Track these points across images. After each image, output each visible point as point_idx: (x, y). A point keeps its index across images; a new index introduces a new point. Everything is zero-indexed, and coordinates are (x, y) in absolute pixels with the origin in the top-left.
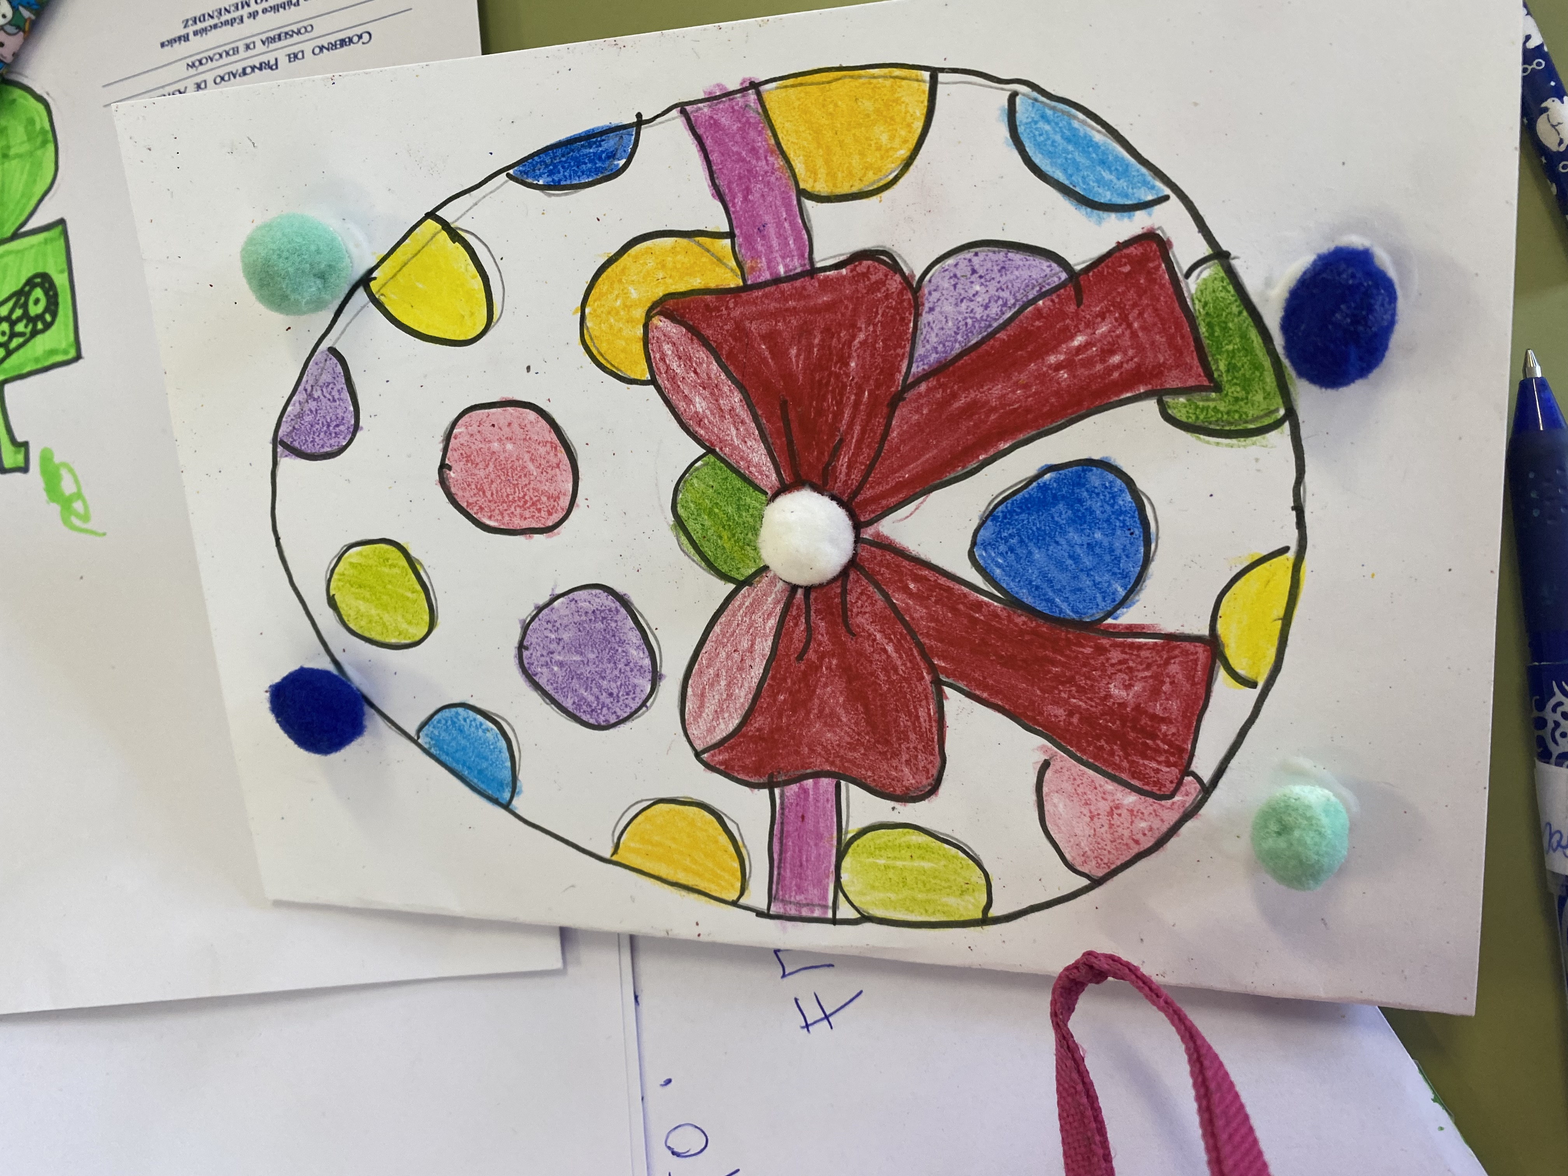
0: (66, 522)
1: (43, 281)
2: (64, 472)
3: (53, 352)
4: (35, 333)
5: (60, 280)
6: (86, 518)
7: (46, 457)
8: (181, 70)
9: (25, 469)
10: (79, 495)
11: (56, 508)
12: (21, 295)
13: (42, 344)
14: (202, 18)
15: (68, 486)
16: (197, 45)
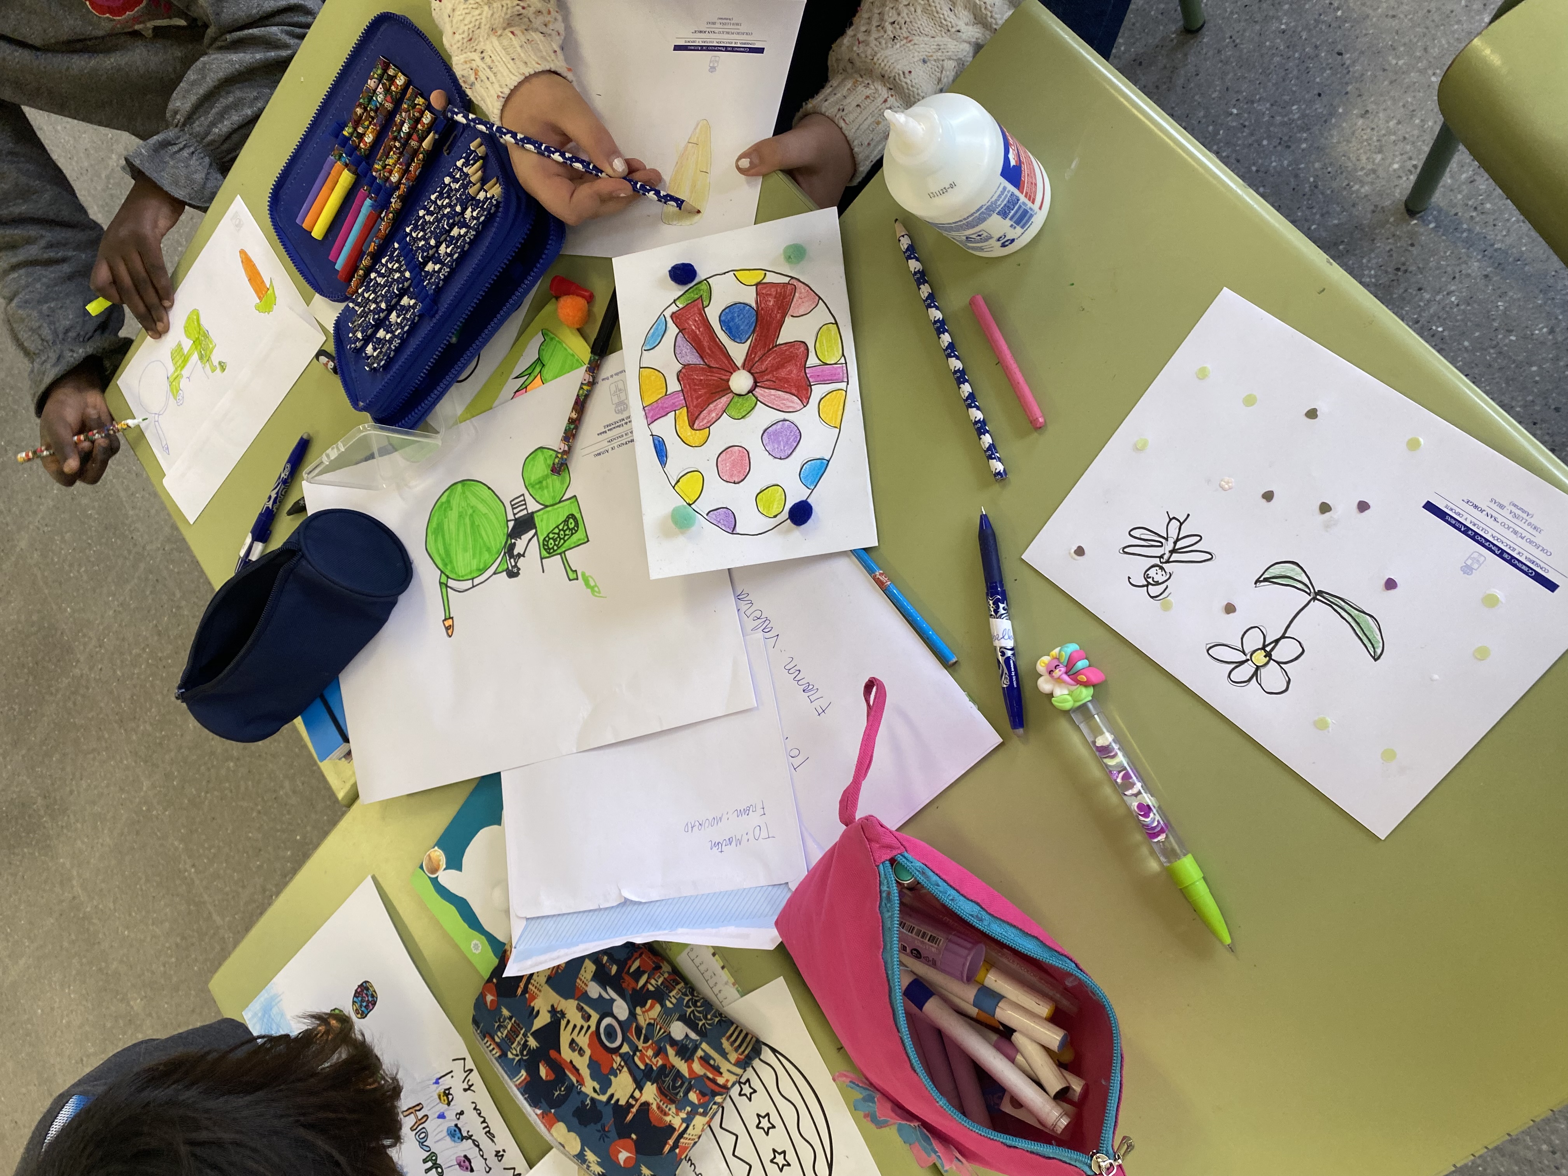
0: (593, 594)
1: (572, 516)
2: (590, 579)
3: (579, 540)
4: (572, 534)
5: (578, 516)
6: (599, 592)
7: (583, 574)
8: (605, 443)
9: (577, 579)
10: (596, 586)
11: (589, 590)
12: (566, 521)
13: (575, 537)
14: (610, 425)
15: (592, 583)
16: (610, 434)
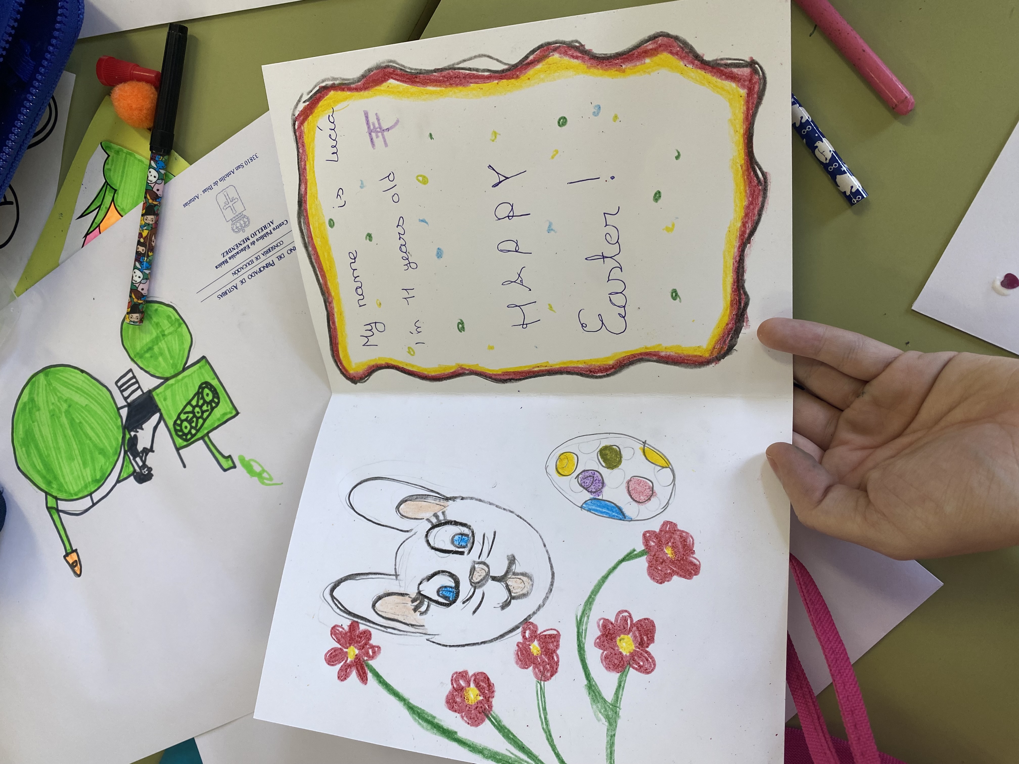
0: (263, 483)
1: (207, 385)
2: (253, 463)
3: (225, 414)
4: (213, 409)
5: (215, 383)
6: (271, 479)
7: (242, 459)
8: (230, 277)
9: (234, 467)
10: (264, 471)
11: (256, 479)
12: (199, 394)
13: (218, 412)
14: (230, 251)
15: (257, 469)
16: (233, 263)
